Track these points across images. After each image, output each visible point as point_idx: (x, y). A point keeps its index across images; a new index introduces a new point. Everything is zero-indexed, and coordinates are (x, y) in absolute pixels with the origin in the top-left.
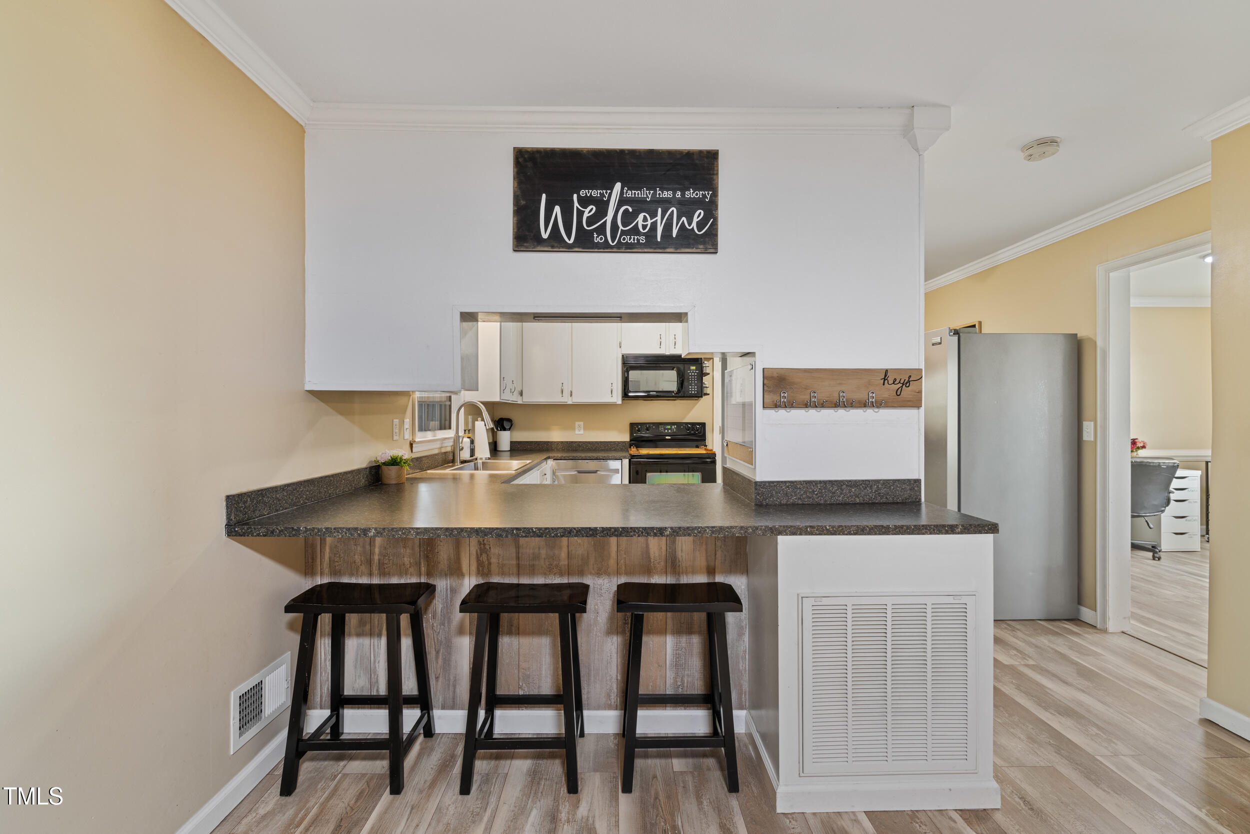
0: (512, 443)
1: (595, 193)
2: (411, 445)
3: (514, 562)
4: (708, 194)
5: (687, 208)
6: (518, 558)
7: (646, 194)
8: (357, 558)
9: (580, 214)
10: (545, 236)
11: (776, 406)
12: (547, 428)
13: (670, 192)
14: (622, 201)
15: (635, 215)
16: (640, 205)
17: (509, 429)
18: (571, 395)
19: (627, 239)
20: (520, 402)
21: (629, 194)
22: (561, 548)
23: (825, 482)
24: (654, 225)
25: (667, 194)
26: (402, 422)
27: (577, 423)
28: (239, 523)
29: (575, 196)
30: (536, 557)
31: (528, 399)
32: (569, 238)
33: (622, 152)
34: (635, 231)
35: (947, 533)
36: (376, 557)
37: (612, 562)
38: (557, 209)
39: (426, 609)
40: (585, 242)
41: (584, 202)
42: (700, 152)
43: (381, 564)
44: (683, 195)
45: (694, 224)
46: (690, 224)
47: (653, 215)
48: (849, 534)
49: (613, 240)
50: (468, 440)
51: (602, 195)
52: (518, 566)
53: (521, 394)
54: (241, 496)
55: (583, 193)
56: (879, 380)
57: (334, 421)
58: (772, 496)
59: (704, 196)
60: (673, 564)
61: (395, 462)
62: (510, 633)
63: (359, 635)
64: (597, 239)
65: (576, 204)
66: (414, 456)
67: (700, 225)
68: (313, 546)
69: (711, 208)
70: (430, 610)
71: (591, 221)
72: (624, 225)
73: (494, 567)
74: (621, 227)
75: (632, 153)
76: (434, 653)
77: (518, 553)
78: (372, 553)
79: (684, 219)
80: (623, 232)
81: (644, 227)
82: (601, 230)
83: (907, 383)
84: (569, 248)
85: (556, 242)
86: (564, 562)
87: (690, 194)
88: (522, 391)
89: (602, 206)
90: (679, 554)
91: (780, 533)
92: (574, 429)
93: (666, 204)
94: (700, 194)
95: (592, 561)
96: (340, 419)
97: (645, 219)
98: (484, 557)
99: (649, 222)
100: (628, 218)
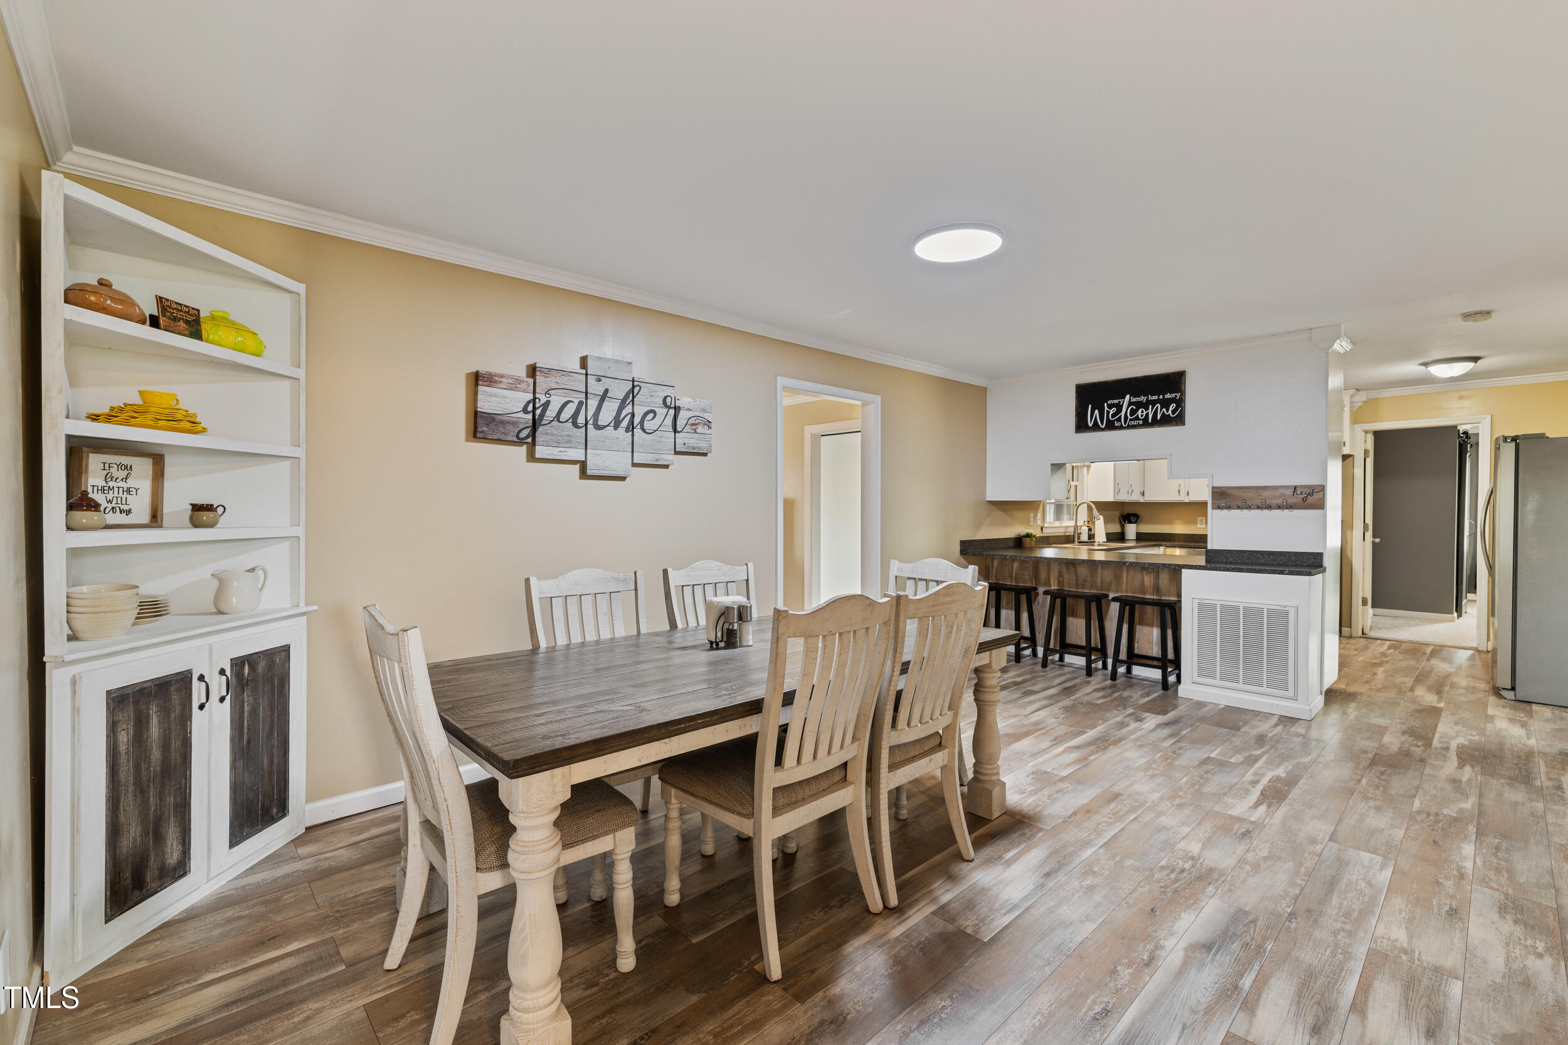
0: (1138, 534)
1: (1116, 401)
2: (1042, 529)
3: (1075, 582)
4: (1178, 395)
5: (1165, 404)
6: (1077, 580)
7: (1143, 399)
8: (1006, 574)
9: (1108, 412)
10: (1090, 425)
11: (1219, 508)
12: (1170, 522)
13: (1157, 397)
14: (1130, 404)
15: (1137, 410)
16: (1139, 405)
17: (1135, 523)
18: (1188, 495)
19: (1132, 423)
20: (1142, 500)
21: (1134, 400)
22: (1097, 577)
23: (1252, 551)
24: (1147, 414)
25: (1155, 397)
26: (1035, 516)
27: (1199, 519)
28: (964, 551)
29: (1106, 404)
30: (1085, 581)
31: (1149, 498)
32: (1102, 425)
33: (1130, 379)
34: (1137, 418)
35: (1279, 574)
36: (1014, 575)
37: (1124, 586)
38: (1097, 411)
39: (1035, 600)
40: (1111, 426)
41: (1110, 407)
42: (1174, 373)
43: (1016, 578)
44: (1164, 397)
45: (1170, 412)
46: (1167, 412)
47: (1147, 409)
48: (1220, 570)
49: (1125, 424)
50: (1087, 528)
51: (1120, 402)
52: (1077, 584)
53: (1143, 494)
54: (964, 541)
55: (1109, 402)
56: (1290, 492)
57: (999, 514)
58: (1217, 557)
59: (1176, 396)
60: (1157, 589)
61: (1028, 536)
62: (1072, 616)
63: (1007, 609)
64: (1117, 424)
65: (1106, 408)
66: (1043, 535)
67: (1174, 412)
68: (989, 567)
69: (1180, 403)
70: (1037, 600)
71: (1113, 416)
72: (1131, 416)
73: (1065, 584)
74: (1129, 417)
75: (1135, 379)
76: (1038, 620)
77: (1077, 578)
78: (1012, 573)
79: (1164, 409)
80: (1131, 420)
81: (1142, 416)
82: (1119, 420)
83: (1311, 494)
84: (1103, 430)
85: (1096, 428)
86: (1099, 584)
87: (1168, 396)
88: (1144, 492)
89: (1119, 408)
90: (1161, 586)
91: (1183, 568)
92: (1196, 523)
93: (1154, 403)
94: (1173, 395)
95: (1113, 584)
96: (1002, 513)
97: (1142, 412)
98: (1061, 579)
99: (1145, 413)
100: (1133, 412)
